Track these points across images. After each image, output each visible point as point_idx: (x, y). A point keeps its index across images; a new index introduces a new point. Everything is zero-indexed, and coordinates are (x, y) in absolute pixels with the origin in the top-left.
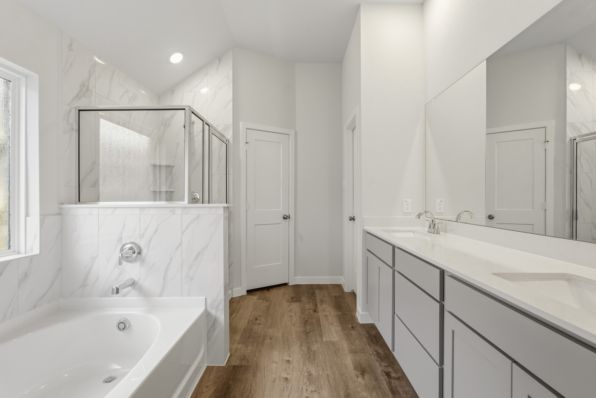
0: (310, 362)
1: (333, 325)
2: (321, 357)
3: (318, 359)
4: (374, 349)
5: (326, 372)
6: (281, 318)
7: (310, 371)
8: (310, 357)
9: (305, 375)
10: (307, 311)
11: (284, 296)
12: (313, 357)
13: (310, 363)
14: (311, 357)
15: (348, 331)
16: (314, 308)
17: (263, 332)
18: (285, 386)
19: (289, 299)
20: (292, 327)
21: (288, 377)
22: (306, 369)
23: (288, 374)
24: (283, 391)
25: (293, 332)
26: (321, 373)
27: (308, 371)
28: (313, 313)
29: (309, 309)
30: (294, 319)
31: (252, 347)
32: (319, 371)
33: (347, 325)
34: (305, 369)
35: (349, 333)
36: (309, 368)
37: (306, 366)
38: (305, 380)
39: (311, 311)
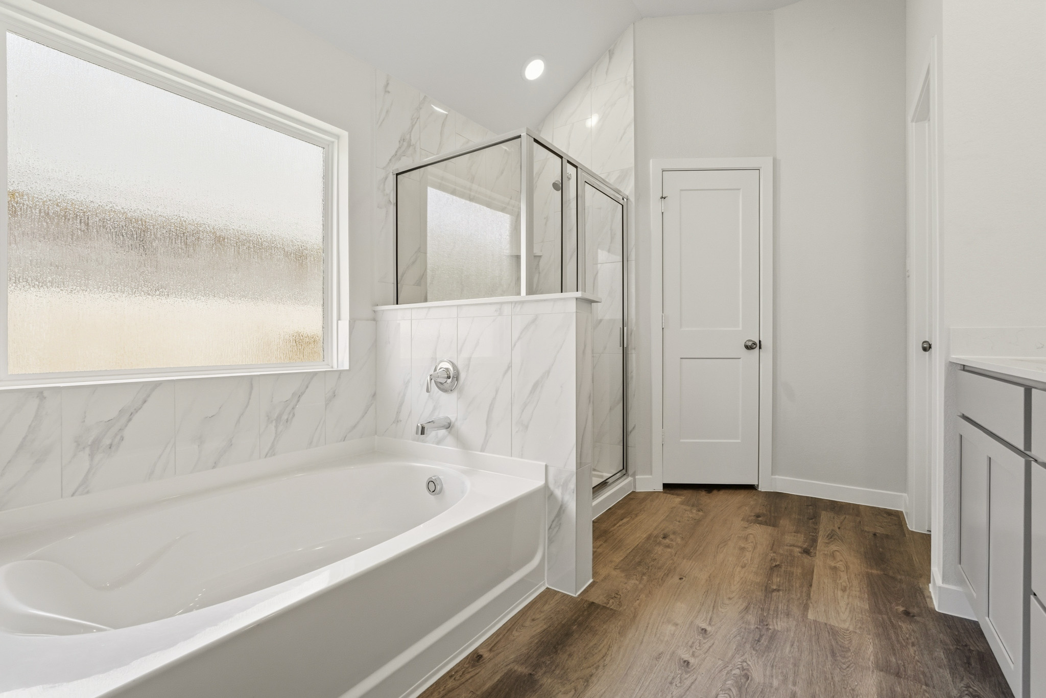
0: (757, 651)
1: (847, 593)
2: (788, 649)
3: (779, 652)
4: (968, 687)
5: (790, 686)
6: (718, 547)
7: (748, 670)
8: (759, 641)
9: (734, 672)
10: (786, 548)
11: (739, 508)
12: (766, 643)
13: (754, 652)
14: (762, 641)
15: (890, 619)
16: (805, 546)
17: (671, 562)
18: (679, 676)
19: (751, 516)
20: (739, 569)
21: (692, 661)
22: (740, 660)
23: (693, 655)
24: (671, 683)
25: (737, 579)
26: (775, 683)
27: (743, 667)
28: (799, 554)
29: (793, 546)
30: (748, 555)
31: (637, 582)
32: (772, 676)
33: (891, 603)
34: (738, 660)
35: (891, 622)
36: (750, 663)
37: (742, 656)
38: (729, 682)
39: (798, 550)
